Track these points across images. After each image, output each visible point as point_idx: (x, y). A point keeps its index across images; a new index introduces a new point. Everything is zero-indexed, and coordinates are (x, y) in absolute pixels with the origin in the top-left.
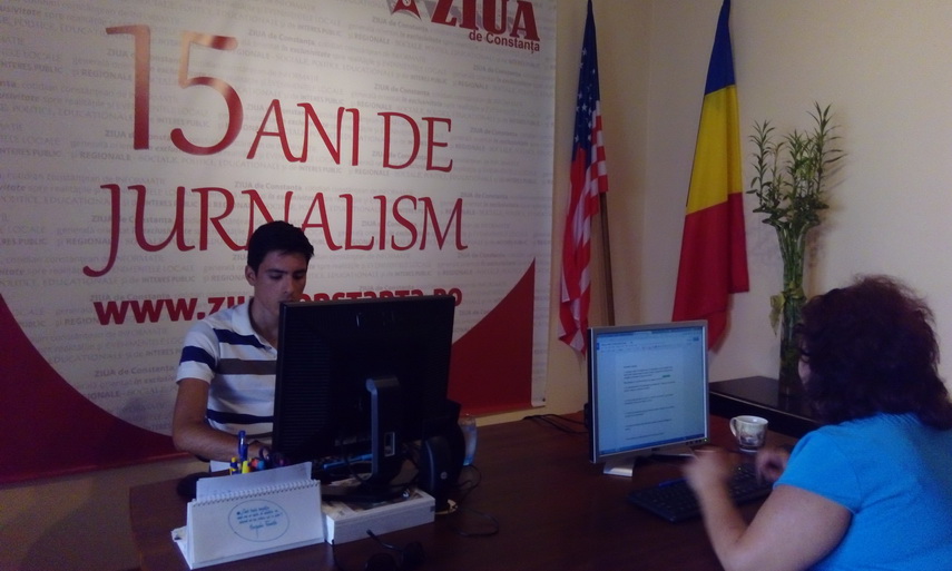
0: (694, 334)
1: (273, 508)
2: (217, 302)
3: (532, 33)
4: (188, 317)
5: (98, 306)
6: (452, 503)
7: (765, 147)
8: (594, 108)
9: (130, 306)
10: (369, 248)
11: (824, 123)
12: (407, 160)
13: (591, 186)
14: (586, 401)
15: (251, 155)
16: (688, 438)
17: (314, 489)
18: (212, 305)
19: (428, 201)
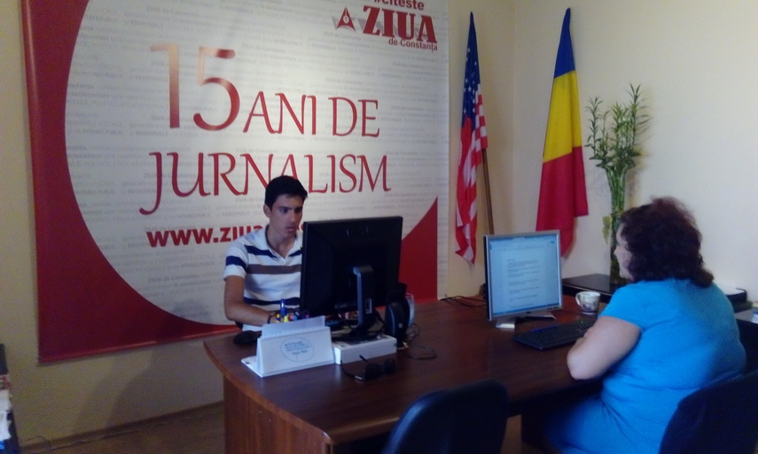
0: (551, 239)
1: (304, 342)
2: (226, 230)
3: (432, 38)
4: (207, 240)
5: (149, 234)
6: (405, 344)
7: (597, 114)
8: (476, 89)
9: (170, 235)
10: (324, 191)
11: (636, 97)
12: (348, 130)
13: (476, 144)
14: (484, 282)
15: (246, 130)
16: (549, 305)
17: (326, 333)
18: (223, 233)
19: (363, 158)
